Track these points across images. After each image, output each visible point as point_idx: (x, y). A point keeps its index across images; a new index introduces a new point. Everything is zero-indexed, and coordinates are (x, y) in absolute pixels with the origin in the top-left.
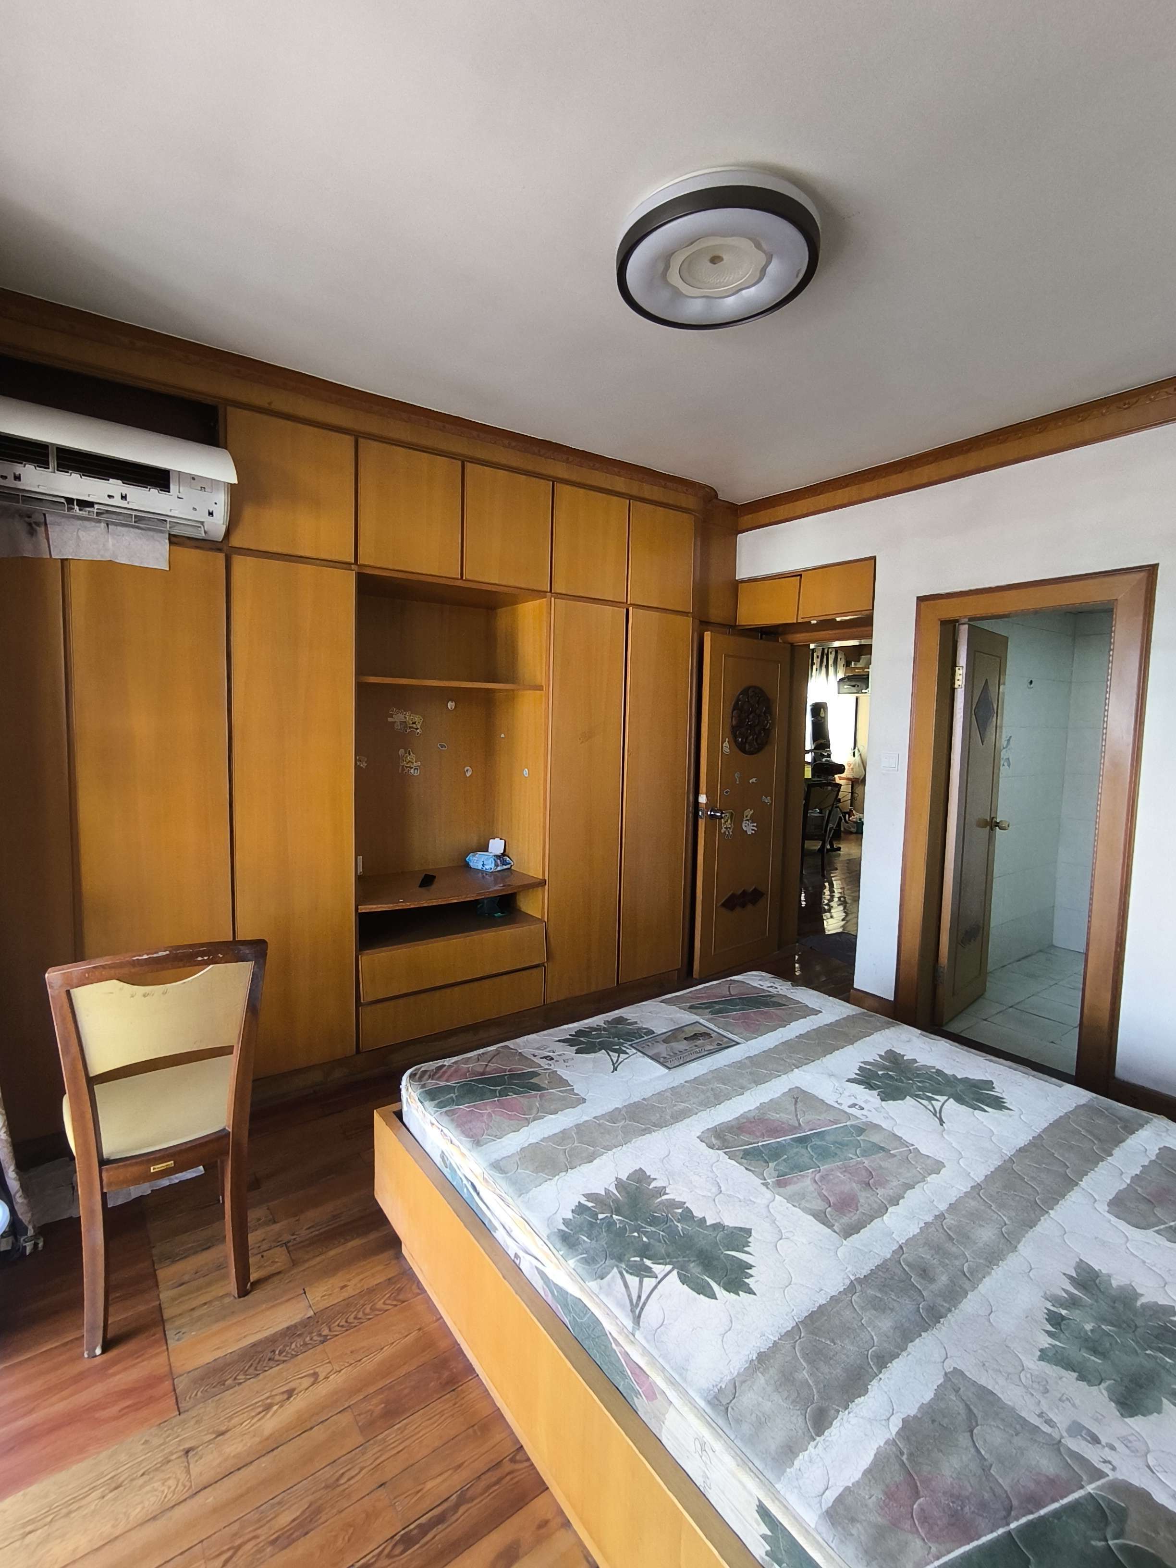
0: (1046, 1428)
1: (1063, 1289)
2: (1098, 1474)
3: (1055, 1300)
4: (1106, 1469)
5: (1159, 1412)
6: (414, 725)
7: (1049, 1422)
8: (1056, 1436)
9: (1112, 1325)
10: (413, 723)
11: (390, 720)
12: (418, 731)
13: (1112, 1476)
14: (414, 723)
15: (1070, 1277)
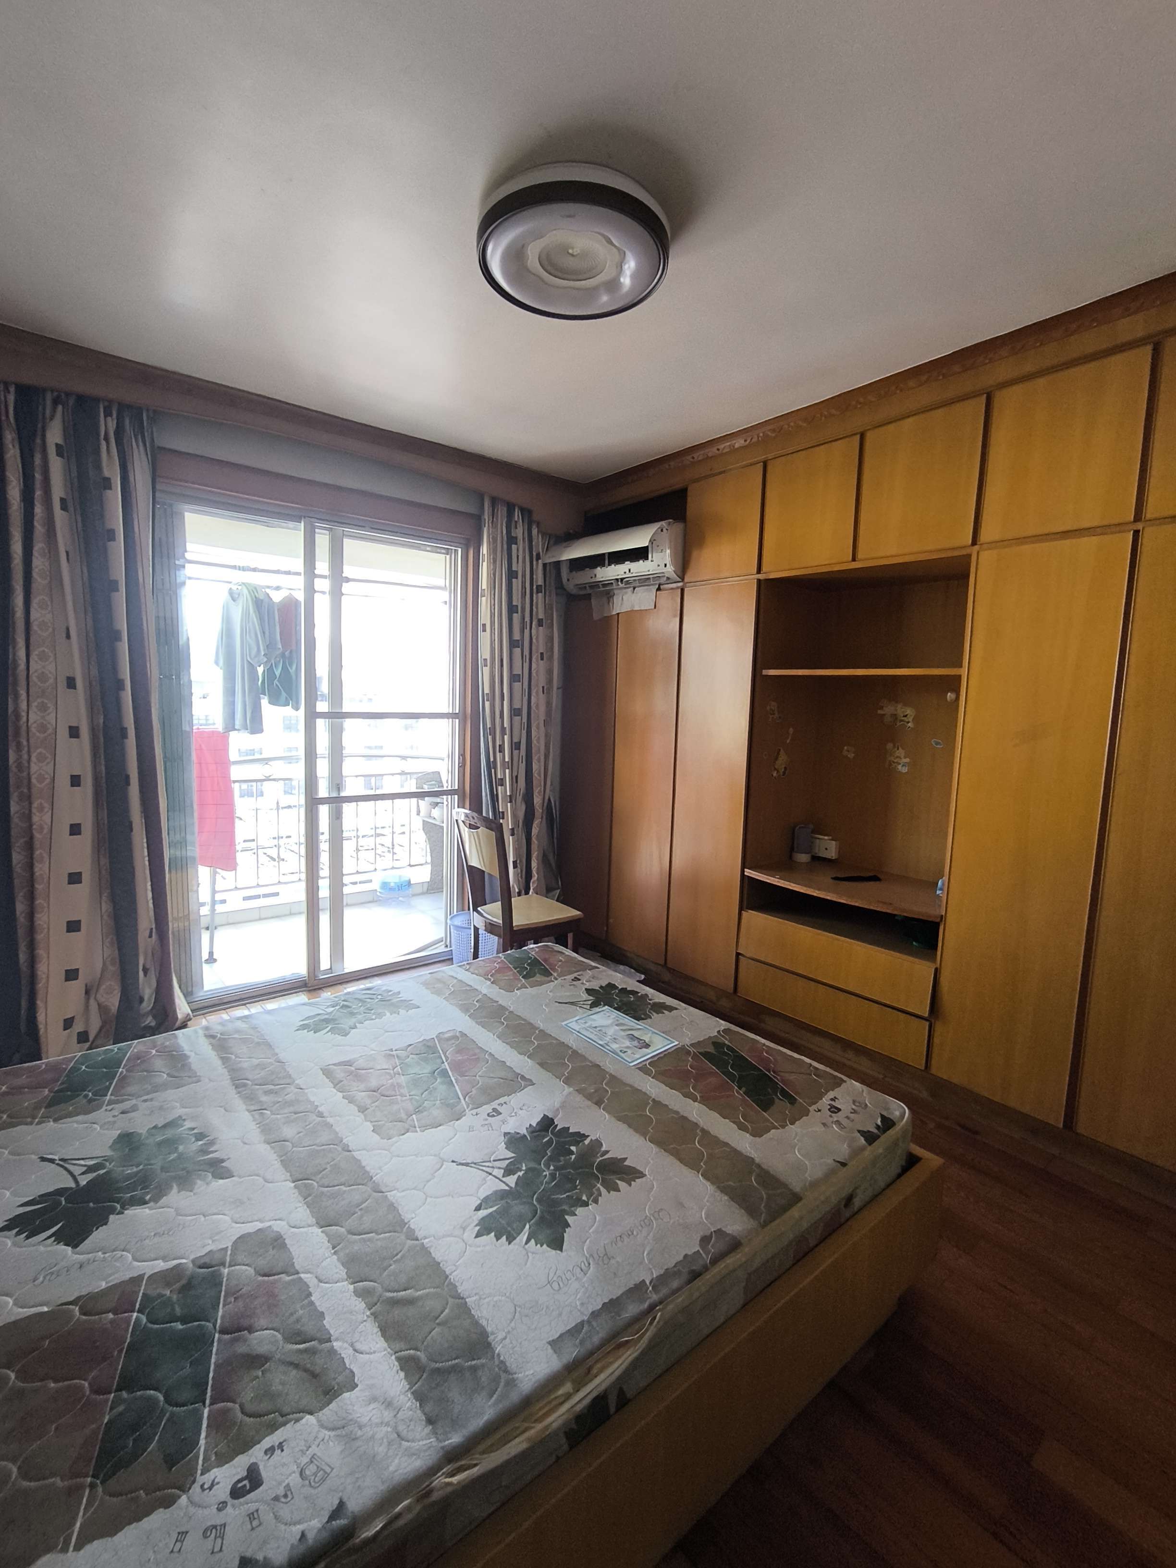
0: (145, 1097)
1: (216, 1151)
2: (110, 1103)
3: (212, 1143)
4: (109, 1108)
5: (110, 1147)
6: (905, 718)
7: (145, 1101)
8: (139, 1099)
9: (173, 1160)
10: (904, 716)
11: (879, 712)
12: (909, 724)
13: (104, 1108)
14: (906, 716)
15: (223, 1161)
